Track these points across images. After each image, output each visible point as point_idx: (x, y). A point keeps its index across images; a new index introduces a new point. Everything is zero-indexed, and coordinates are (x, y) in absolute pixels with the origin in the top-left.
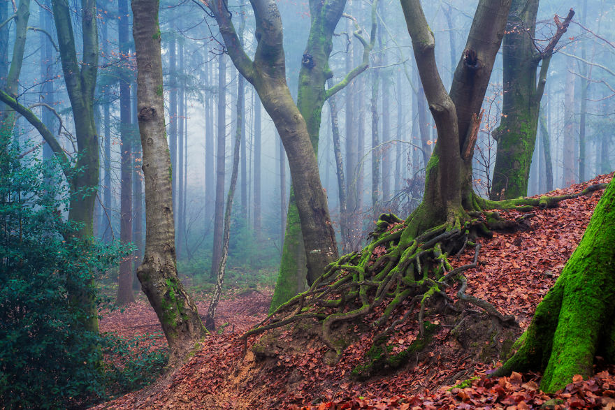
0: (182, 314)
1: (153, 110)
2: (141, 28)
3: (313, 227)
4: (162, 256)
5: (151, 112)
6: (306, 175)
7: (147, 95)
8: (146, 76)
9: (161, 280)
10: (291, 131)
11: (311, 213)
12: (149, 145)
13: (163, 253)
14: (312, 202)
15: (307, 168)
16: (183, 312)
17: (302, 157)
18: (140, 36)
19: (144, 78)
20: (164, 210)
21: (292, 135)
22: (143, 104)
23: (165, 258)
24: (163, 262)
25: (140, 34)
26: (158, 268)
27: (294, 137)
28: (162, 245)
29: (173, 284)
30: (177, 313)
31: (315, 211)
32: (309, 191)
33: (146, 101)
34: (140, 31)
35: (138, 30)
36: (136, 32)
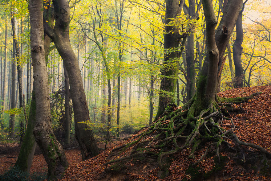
0: (57, 153)
1: (41, 47)
2: (35, 5)
3: (81, 110)
4: (46, 122)
5: (40, 48)
6: (78, 85)
7: (38, 39)
8: (37, 30)
9: (47, 135)
10: (72, 64)
11: (80, 103)
12: (38, 65)
13: (47, 121)
14: (80, 99)
15: (79, 82)
16: (58, 151)
17: (77, 76)
18: (34, 9)
19: (36, 31)
20: (47, 99)
21: (72, 65)
22: (35, 44)
23: (48, 124)
24: (47, 126)
25: (34, 8)
26: (45, 129)
27: (73, 66)
28: (46, 117)
29: (52, 137)
30: (55, 152)
31: (82, 102)
32: (79, 93)
33: (37, 42)
34: (34, 6)
35: (33, 5)
36: (31, 7)
